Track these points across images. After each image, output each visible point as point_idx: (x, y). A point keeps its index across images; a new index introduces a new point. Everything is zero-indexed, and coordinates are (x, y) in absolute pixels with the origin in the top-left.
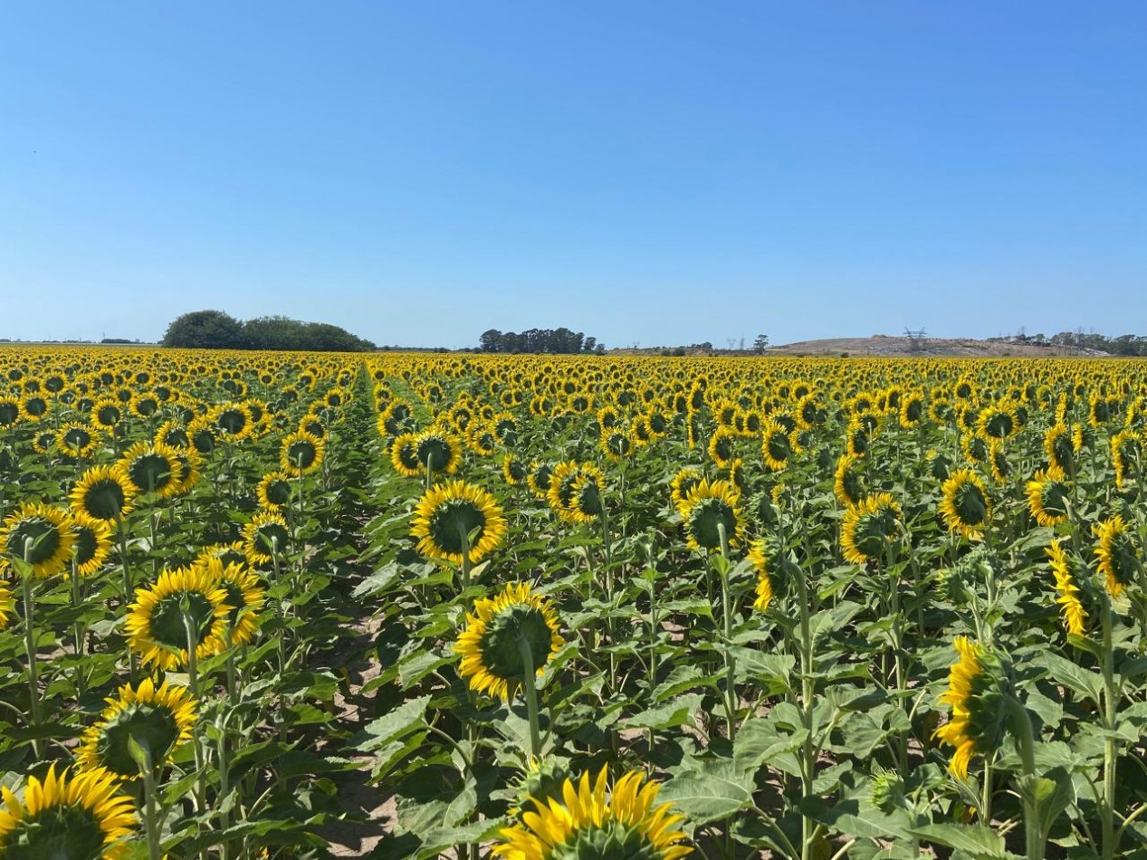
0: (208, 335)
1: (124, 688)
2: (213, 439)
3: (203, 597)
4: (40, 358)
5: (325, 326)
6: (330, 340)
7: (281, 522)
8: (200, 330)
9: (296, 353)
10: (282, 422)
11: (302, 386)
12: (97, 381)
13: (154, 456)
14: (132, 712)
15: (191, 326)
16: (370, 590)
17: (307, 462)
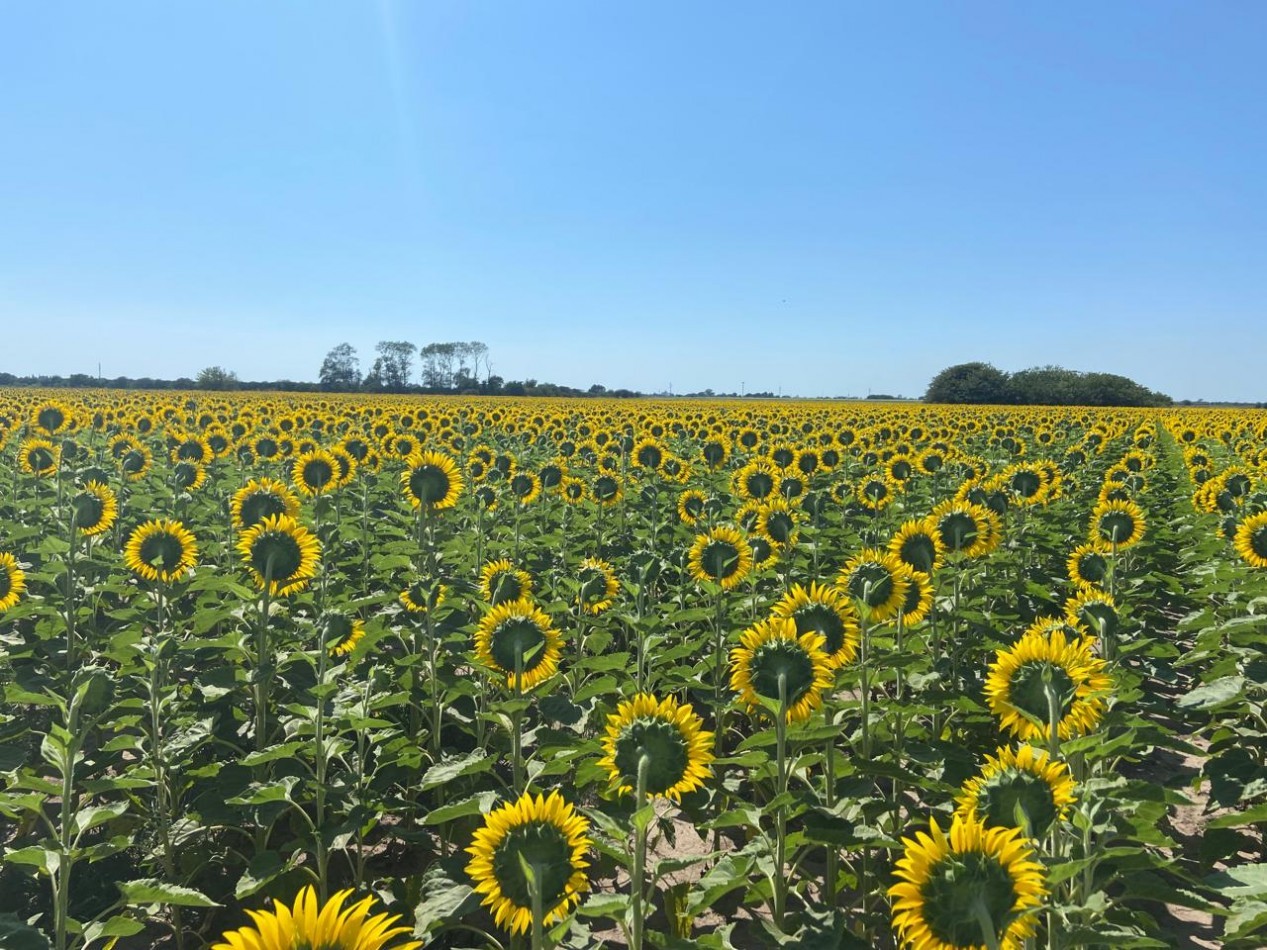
0: (970, 390)
1: (1004, 749)
2: (1006, 501)
3: (1064, 672)
4: (820, 412)
5: (1107, 376)
6: (1112, 392)
7: (1110, 602)
8: (962, 384)
9: (1069, 408)
10: (1068, 488)
11: (1092, 446)
12: (877, 436)
13: (962, 515)
14: (1013, 776)
15: (953, 380)
16: (1202, 702)
17: (1123, 536)
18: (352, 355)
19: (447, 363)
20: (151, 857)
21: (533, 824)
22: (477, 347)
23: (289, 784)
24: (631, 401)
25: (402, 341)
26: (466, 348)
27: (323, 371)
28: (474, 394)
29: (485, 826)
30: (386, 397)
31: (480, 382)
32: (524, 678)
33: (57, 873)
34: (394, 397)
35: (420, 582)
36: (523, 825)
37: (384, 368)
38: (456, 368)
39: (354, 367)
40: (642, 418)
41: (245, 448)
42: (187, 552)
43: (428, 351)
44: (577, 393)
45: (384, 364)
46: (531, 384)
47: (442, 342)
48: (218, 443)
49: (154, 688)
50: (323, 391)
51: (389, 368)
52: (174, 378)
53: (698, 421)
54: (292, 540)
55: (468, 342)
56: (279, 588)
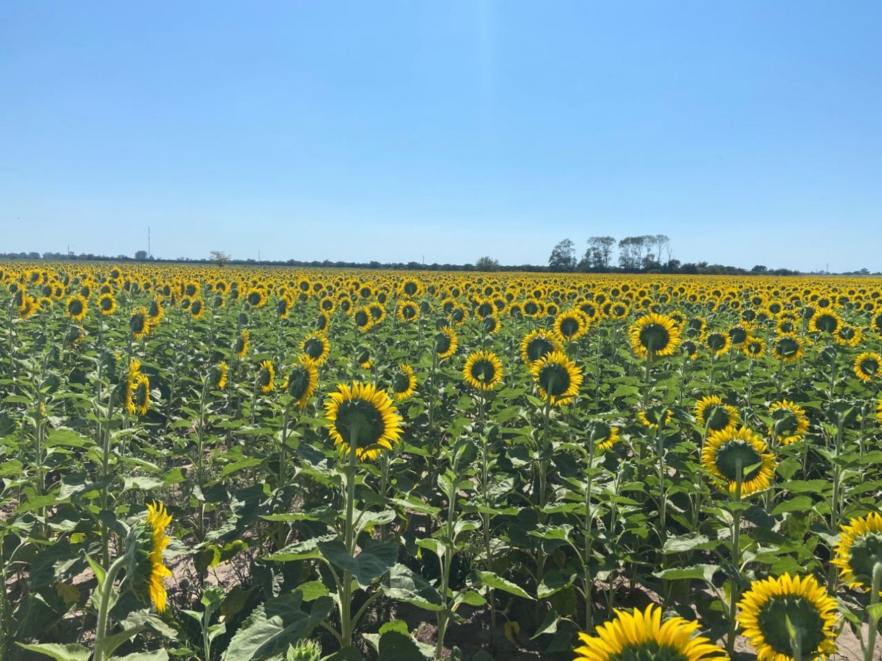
18: (571, 247)
19: (637, 251)
20: (478, 558)
21: (792, 597)
22: (661, 239)
23: (567, 529)
24: (790, 278)
25: (606, 236)
26: (652, 240)
27: (551, 258)
28: (658, 273)
29: (751, 590)
30: (593, 275)
31: (662, 264)
32: (743, 487)
33: (443, 557)
34: (599, 275)
35: (654, 407)
36: (783, 596)
37: (592, 255)
38: (644, 255)
39: (572, 255)
40: (807, 292)
41: (516, 309)
42: (497, 372)
43: (624, 243)
44: (742, 272)
45: (592, 253)
46: (703, 265)
47: (635, 235)
48: (500, 305)
49: (485, 454)
50: (551, 271)
51: (595, 255)
52: (462, 264)
53: (861, 295)
54: (565, 370)
55: (654, 235)
56: (556, 400)
